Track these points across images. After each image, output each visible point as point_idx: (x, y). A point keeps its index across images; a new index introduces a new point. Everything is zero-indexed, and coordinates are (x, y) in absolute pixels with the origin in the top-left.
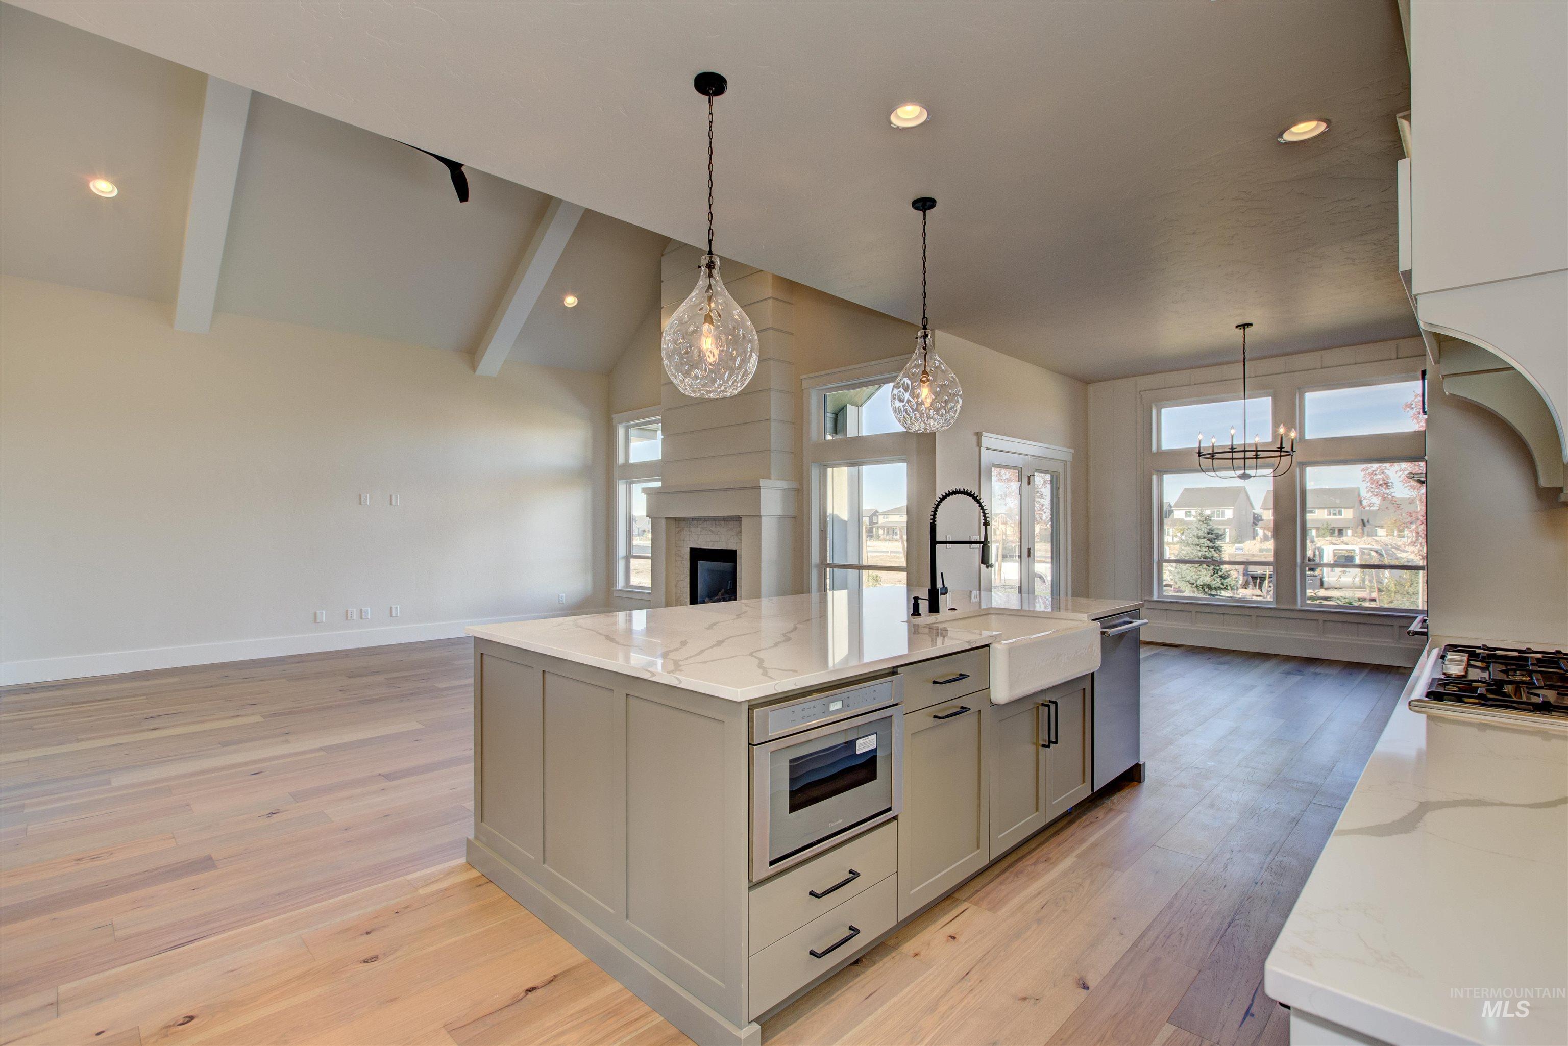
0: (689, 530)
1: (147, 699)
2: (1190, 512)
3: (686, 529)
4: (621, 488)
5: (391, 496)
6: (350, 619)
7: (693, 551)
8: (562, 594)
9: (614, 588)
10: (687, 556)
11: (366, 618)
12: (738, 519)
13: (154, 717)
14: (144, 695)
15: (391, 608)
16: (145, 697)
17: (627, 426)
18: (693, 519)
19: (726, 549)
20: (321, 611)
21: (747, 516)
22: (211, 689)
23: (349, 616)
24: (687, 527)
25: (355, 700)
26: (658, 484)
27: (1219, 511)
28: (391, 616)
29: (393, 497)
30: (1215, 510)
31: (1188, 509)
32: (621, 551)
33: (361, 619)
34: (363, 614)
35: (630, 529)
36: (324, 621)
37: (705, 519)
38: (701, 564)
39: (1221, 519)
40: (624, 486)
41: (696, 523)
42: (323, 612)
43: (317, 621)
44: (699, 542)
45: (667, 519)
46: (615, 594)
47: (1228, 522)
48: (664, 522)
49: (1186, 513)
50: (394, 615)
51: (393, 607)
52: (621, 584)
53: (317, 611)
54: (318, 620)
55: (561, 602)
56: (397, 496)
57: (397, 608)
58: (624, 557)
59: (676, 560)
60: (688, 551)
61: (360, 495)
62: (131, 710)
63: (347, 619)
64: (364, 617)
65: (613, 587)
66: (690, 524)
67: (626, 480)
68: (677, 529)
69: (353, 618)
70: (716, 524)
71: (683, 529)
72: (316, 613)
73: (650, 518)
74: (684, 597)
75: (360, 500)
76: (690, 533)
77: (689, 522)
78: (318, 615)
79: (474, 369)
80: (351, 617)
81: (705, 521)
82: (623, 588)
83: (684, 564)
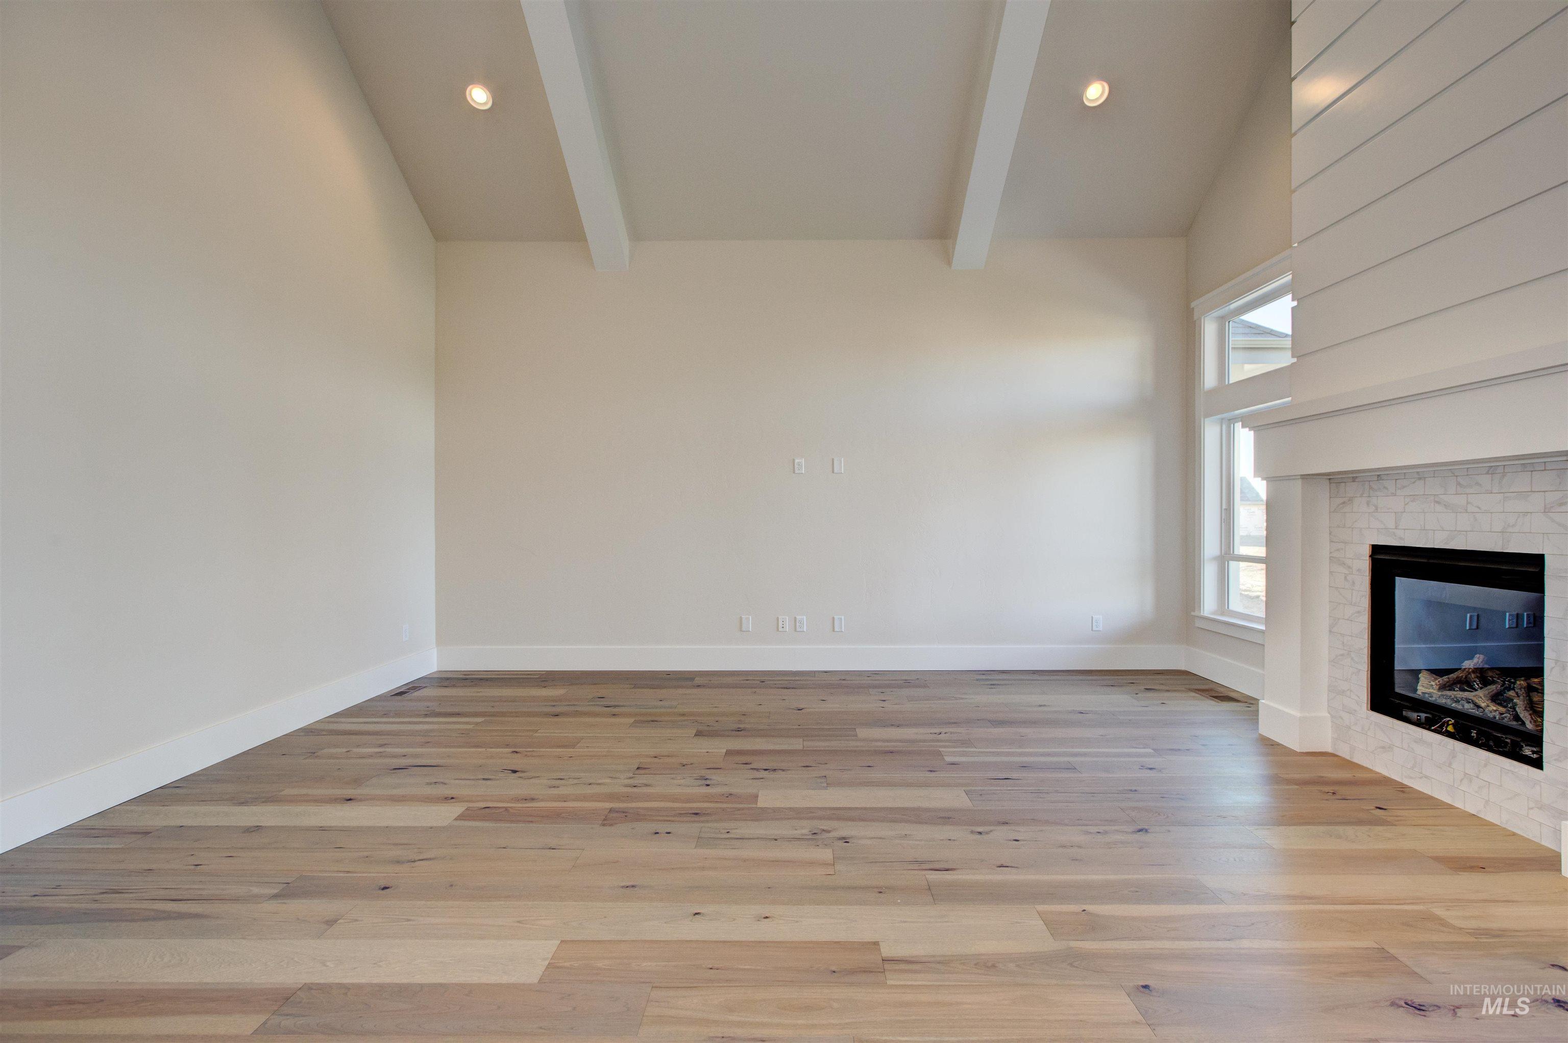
0: (1368, 503)
3: (1357, 501)
4: (1211, 433)
5: (833, 460)
6: (782, 630)
7: (1379, 552)
8: (1096, 614)
9: (1197, 614)
10: (1364, 566)
11: (801, 630)
15: (833, 619)
18: (1380, 476)
20: (747, 616)
23: (780, 625)
24: (1361, 496)
28: (834, 631)
29: (836, 462)
32: (1210, 544)
33: (795, 630)
34: (798, 624)
35: (1229, 505)
36: (749, 630)
38: (1404, 587)
40: (1217, 429)
41: (1391, 485)
42: (749, 618)
43: (741, 629)
44: (1397, 532)
45: (1305, 477)
46: (1199, 624)
50: (836, 629)
51: (836, 618)
52: (1209, 606)
53: (743, 616)
54: (744, 629)
55: (1095, 628)
56: (840, 461)
57: (840, 620)
58: (1215, 558)
59: (1331, 572)
60: (1367, 551)
61: (793, 460)
63: (774, 631)
64: (798, 629)
65: (1194, 612)
66: (1371, 488)
67: (1219, 416)
68: (1340, 500)
69: (784, 630)
70: (1459, 484)
71: (1351, 500)
72: (741, 618)
73: (1263, 479)
74: (1352, 659)
75: (794, 468)
76: (1372, 509)
77: (1367, 483)
78: (744, 621)
79: (949, 263)
80: (783, 627)
81: (1420, 479)
82: (1214, 613)
83: (1354, 583)
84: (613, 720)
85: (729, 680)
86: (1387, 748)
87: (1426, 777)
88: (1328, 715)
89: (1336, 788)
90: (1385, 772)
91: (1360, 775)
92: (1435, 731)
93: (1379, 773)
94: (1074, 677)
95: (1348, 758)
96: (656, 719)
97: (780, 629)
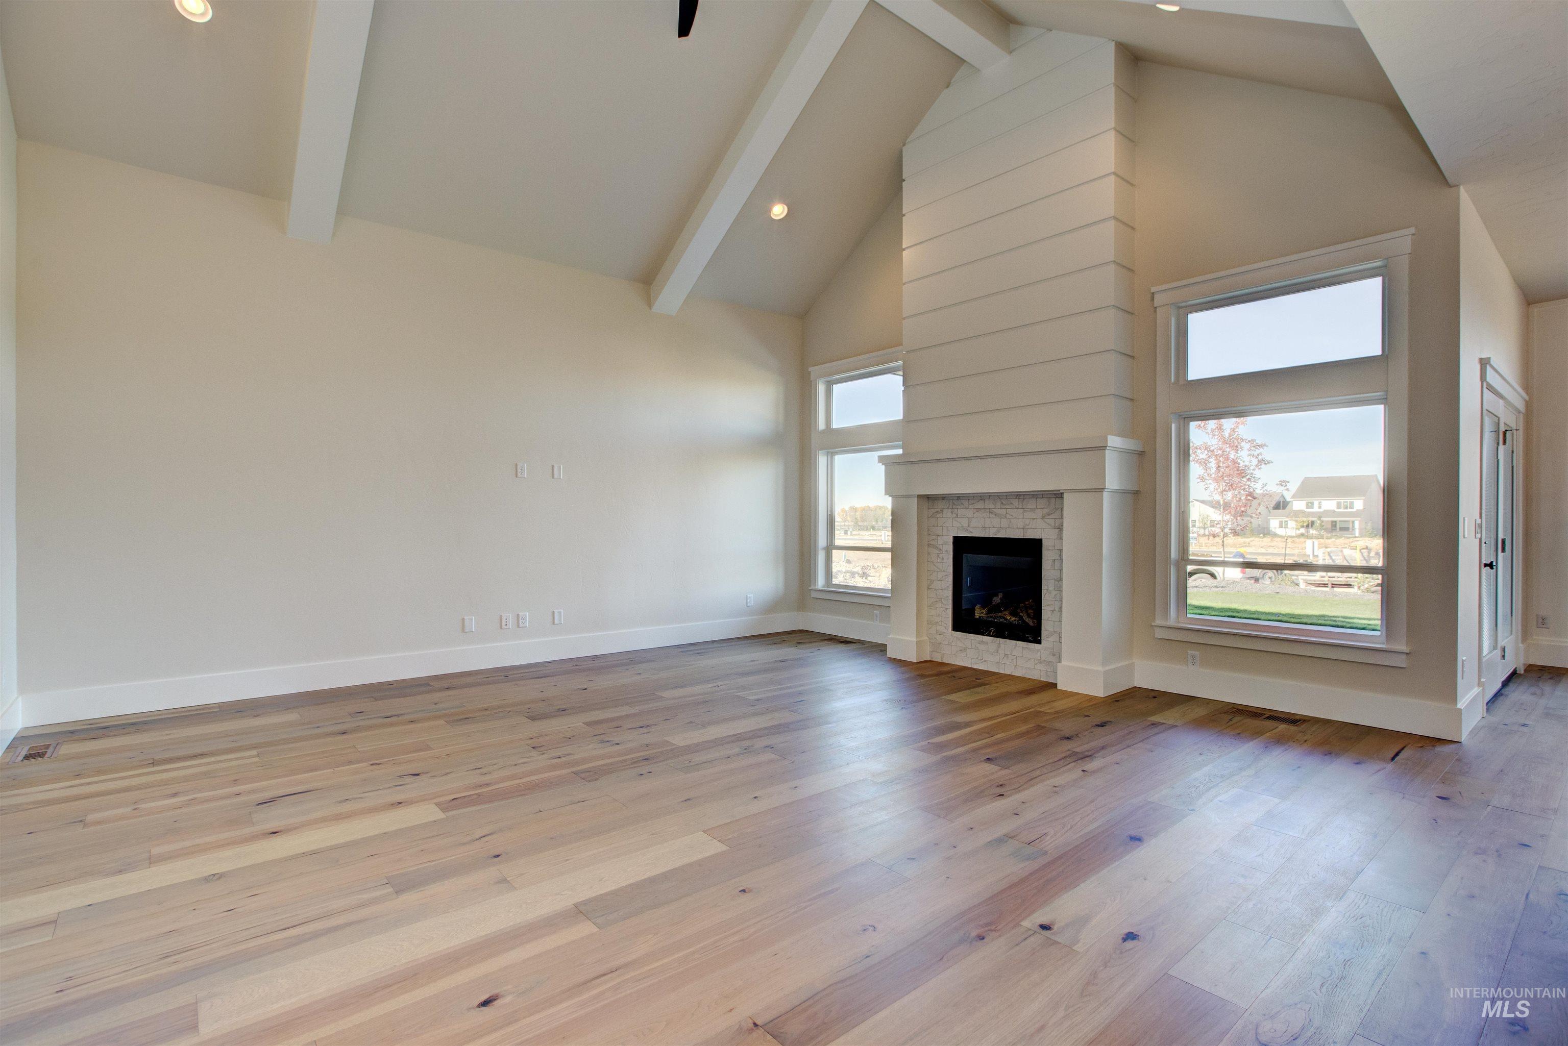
0: (952, 513)
1: (258, 755)
2: (1312, 503)
3: (945, 511)
4: (823, 461)
5: (553, 466)
6: (505, 627)
7: (958, 541)
8: (751, 595)
9: (812, 587)
10: (949, 548)
11: (523, 625)
12: (1058, 495)
13: (271, 801)
14: (254, 747)
15: (553, 613)
16: (254, 752)
17: (828, 382)
18: (959, 497)
19: (1021, 537)
20: (470, 618)
21: (1070, 491)
22: (345, 736)
23: (504, 623)
24: (948, 508)
25: (564, 772)
26: (900, 451)
27: (1347, 502)
28: (554, 623)
29: (556, 468)
30: (1342, 501)
31: (1310, 500)
32: (820, 540)
33: (518, 626)
34: (521, 621)
36: (474, 631)
37: (981, 497)
38: (968, 558)
39: (1349, 510)
40: (827, 459)
41: (965, 502)
42: (472, 619)
43: (467, 631)
44: (970, 529)
45: (920, 497)
46: (814, 595)
47: (1356, 514)
48: (915, 500)
49: (1307, 504)
50: (556, 622)
51: (556, 611)
52: (821, 583)
53: (465, 618)
55: (748, 604)
56: (560, 467)
57: (560, 613)
58: (824, 549)
59: (931, 553)
60: (951, 540)
61: (516, 465)
62: (236, 782)
63: (501, 628)
64: (521, 625)
65: (810, 586)
66: (954, 504)
67: (826, 450)
68: (934, 511)
69: (508, 627)
70: (1002, 503)
71: (942, 510)
72: (463, 619)
73: (890, 496)
74: (942, 603)
75: (516, 472)
76: (954, 515)
77: (951, 501)
78: (467, 623)
79: (650, 305)
80: (506, 625)
81: (982, 500)
82: (824, 587)
83: (943, 559)
84: (412, 726)
85: (469, 680)
86: (964, 650)
87: (985, 661)
88: (927, 638)
89: (954, 674)
90: (962, 664)
91: (946, 669)
92: (986, 636)
93: (958, 665)
94: (738, 643)
95: (940, 661)
96: (468, 716)
97: (504, 627)
